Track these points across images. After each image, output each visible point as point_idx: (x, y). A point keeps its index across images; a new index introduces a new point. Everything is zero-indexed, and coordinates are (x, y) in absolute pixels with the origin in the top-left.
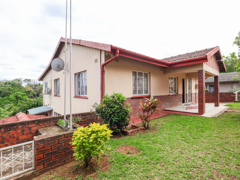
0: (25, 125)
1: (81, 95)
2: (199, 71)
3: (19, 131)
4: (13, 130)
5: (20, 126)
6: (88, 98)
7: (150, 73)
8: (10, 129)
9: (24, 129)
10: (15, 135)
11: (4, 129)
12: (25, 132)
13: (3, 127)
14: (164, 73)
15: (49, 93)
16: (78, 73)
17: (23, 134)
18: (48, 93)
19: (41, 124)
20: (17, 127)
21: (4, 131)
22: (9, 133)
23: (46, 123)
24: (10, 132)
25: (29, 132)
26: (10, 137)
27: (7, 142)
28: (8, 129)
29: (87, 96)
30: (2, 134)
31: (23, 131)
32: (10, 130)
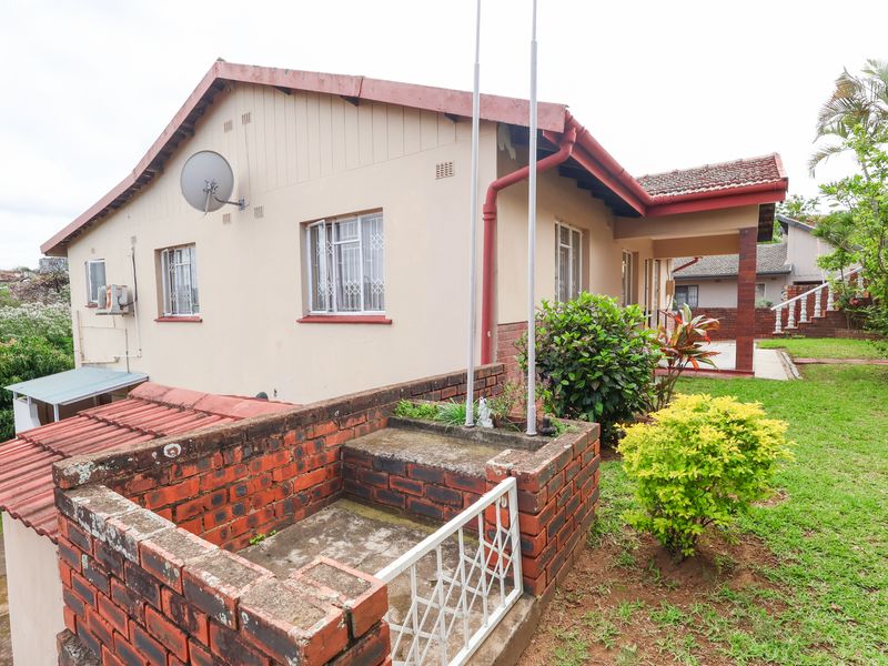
0: (306, 426)
1: (336, 313)
2: (742, 230)
3: (289, 454)
4: (271, 453)
5: (291, 434)
6: (390, 322)
7: (585, 232)
8: (260, 447)
9: (304, 445)
10: (278, 475)
11: (242, 450)
12: (306, 459)
13: (237, 439)
14: (616, 236)
15: (126, 310)
16: (325, 219)
17: (300, 467)
18: (122, 307)
19: (349, 424)
20: (281, 438)
21: (243, 459)
22: (259, 463)
23: (362, 419)
24: (263, 458)
25: (317, 456)
26: (264, 482)
27: (255, 507)
28: (253, 447)
29: (387, 313)
30: (236, 472)
31: (300, 453)
32: (261, 453)
